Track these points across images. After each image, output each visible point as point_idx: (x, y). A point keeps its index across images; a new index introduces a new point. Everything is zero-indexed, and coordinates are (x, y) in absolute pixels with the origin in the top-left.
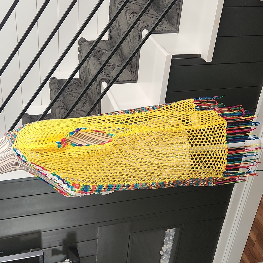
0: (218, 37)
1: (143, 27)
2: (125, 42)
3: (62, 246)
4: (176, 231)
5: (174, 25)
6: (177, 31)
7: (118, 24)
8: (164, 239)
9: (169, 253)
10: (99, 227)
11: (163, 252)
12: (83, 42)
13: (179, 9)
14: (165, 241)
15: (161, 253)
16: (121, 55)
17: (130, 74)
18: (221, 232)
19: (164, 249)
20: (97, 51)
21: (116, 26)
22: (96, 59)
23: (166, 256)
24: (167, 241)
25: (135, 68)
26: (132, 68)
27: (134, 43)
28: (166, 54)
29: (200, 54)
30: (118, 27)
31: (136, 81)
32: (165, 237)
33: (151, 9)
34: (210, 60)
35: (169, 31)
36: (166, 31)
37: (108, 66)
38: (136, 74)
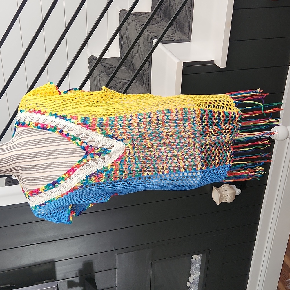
0: (230, 41)
1: (153, 38)
2: (137, 56)
3: (78, 277)
4: (202, 259)
5: (186, 34)
6: (189, 40)
7: (129, 37)
8: (191, 268)
9: (197, 284)
10: (117, 254)
11: (190, 283)
12: (93, 60)
13: (190, 17)
14: (192, 270)
15: (188, 284)
16: (134, 70)
17: (143, 88)
18: (252, 258)
19: (191, 279)
20: (108, 68)
21: (127, 41)
22: (106, 75)
23: (193, 287)
24: (194, 270)
25: (148, 81)
26: (144, 82)
27: (145, 55)
28: (177, 61)
29: (214, 60)
30: (128, 42)
32: (191, 266)
33: (162, 21)
34: (224, 66)
35: (181, 40)
36: (177, 40)
37: (119, 82)
38: (148, 87)
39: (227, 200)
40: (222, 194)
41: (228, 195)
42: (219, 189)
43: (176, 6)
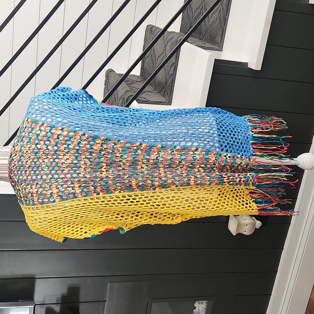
3: (59, 305)
5: (218, 43)
6: (220, 49)
10: (110, 282)
13: (225, 24)
17: (163, 98)
18: (271, 295)
25: (170, 90)
26: (166, 91)
29: (248, 63)
31: (170, 104)
34: (259, 68)
35: (212, 48)
36: (208, 47)
38: (170, 95)
39: (245, 231)
40: (241, 222)
41: (247, 225)
42: (237, 218)
43: (209, 18)
